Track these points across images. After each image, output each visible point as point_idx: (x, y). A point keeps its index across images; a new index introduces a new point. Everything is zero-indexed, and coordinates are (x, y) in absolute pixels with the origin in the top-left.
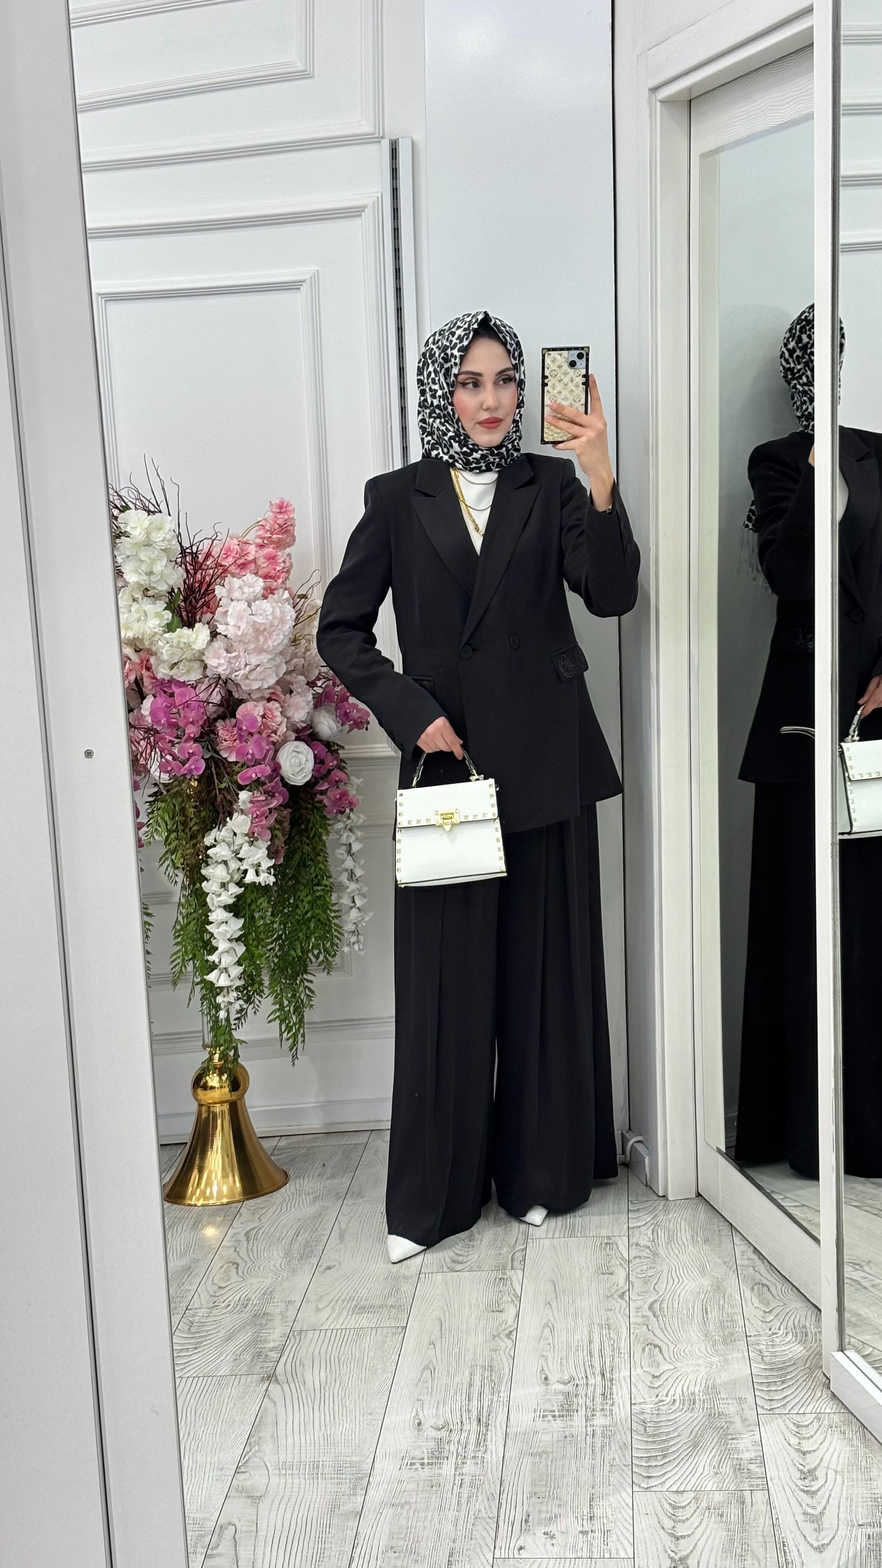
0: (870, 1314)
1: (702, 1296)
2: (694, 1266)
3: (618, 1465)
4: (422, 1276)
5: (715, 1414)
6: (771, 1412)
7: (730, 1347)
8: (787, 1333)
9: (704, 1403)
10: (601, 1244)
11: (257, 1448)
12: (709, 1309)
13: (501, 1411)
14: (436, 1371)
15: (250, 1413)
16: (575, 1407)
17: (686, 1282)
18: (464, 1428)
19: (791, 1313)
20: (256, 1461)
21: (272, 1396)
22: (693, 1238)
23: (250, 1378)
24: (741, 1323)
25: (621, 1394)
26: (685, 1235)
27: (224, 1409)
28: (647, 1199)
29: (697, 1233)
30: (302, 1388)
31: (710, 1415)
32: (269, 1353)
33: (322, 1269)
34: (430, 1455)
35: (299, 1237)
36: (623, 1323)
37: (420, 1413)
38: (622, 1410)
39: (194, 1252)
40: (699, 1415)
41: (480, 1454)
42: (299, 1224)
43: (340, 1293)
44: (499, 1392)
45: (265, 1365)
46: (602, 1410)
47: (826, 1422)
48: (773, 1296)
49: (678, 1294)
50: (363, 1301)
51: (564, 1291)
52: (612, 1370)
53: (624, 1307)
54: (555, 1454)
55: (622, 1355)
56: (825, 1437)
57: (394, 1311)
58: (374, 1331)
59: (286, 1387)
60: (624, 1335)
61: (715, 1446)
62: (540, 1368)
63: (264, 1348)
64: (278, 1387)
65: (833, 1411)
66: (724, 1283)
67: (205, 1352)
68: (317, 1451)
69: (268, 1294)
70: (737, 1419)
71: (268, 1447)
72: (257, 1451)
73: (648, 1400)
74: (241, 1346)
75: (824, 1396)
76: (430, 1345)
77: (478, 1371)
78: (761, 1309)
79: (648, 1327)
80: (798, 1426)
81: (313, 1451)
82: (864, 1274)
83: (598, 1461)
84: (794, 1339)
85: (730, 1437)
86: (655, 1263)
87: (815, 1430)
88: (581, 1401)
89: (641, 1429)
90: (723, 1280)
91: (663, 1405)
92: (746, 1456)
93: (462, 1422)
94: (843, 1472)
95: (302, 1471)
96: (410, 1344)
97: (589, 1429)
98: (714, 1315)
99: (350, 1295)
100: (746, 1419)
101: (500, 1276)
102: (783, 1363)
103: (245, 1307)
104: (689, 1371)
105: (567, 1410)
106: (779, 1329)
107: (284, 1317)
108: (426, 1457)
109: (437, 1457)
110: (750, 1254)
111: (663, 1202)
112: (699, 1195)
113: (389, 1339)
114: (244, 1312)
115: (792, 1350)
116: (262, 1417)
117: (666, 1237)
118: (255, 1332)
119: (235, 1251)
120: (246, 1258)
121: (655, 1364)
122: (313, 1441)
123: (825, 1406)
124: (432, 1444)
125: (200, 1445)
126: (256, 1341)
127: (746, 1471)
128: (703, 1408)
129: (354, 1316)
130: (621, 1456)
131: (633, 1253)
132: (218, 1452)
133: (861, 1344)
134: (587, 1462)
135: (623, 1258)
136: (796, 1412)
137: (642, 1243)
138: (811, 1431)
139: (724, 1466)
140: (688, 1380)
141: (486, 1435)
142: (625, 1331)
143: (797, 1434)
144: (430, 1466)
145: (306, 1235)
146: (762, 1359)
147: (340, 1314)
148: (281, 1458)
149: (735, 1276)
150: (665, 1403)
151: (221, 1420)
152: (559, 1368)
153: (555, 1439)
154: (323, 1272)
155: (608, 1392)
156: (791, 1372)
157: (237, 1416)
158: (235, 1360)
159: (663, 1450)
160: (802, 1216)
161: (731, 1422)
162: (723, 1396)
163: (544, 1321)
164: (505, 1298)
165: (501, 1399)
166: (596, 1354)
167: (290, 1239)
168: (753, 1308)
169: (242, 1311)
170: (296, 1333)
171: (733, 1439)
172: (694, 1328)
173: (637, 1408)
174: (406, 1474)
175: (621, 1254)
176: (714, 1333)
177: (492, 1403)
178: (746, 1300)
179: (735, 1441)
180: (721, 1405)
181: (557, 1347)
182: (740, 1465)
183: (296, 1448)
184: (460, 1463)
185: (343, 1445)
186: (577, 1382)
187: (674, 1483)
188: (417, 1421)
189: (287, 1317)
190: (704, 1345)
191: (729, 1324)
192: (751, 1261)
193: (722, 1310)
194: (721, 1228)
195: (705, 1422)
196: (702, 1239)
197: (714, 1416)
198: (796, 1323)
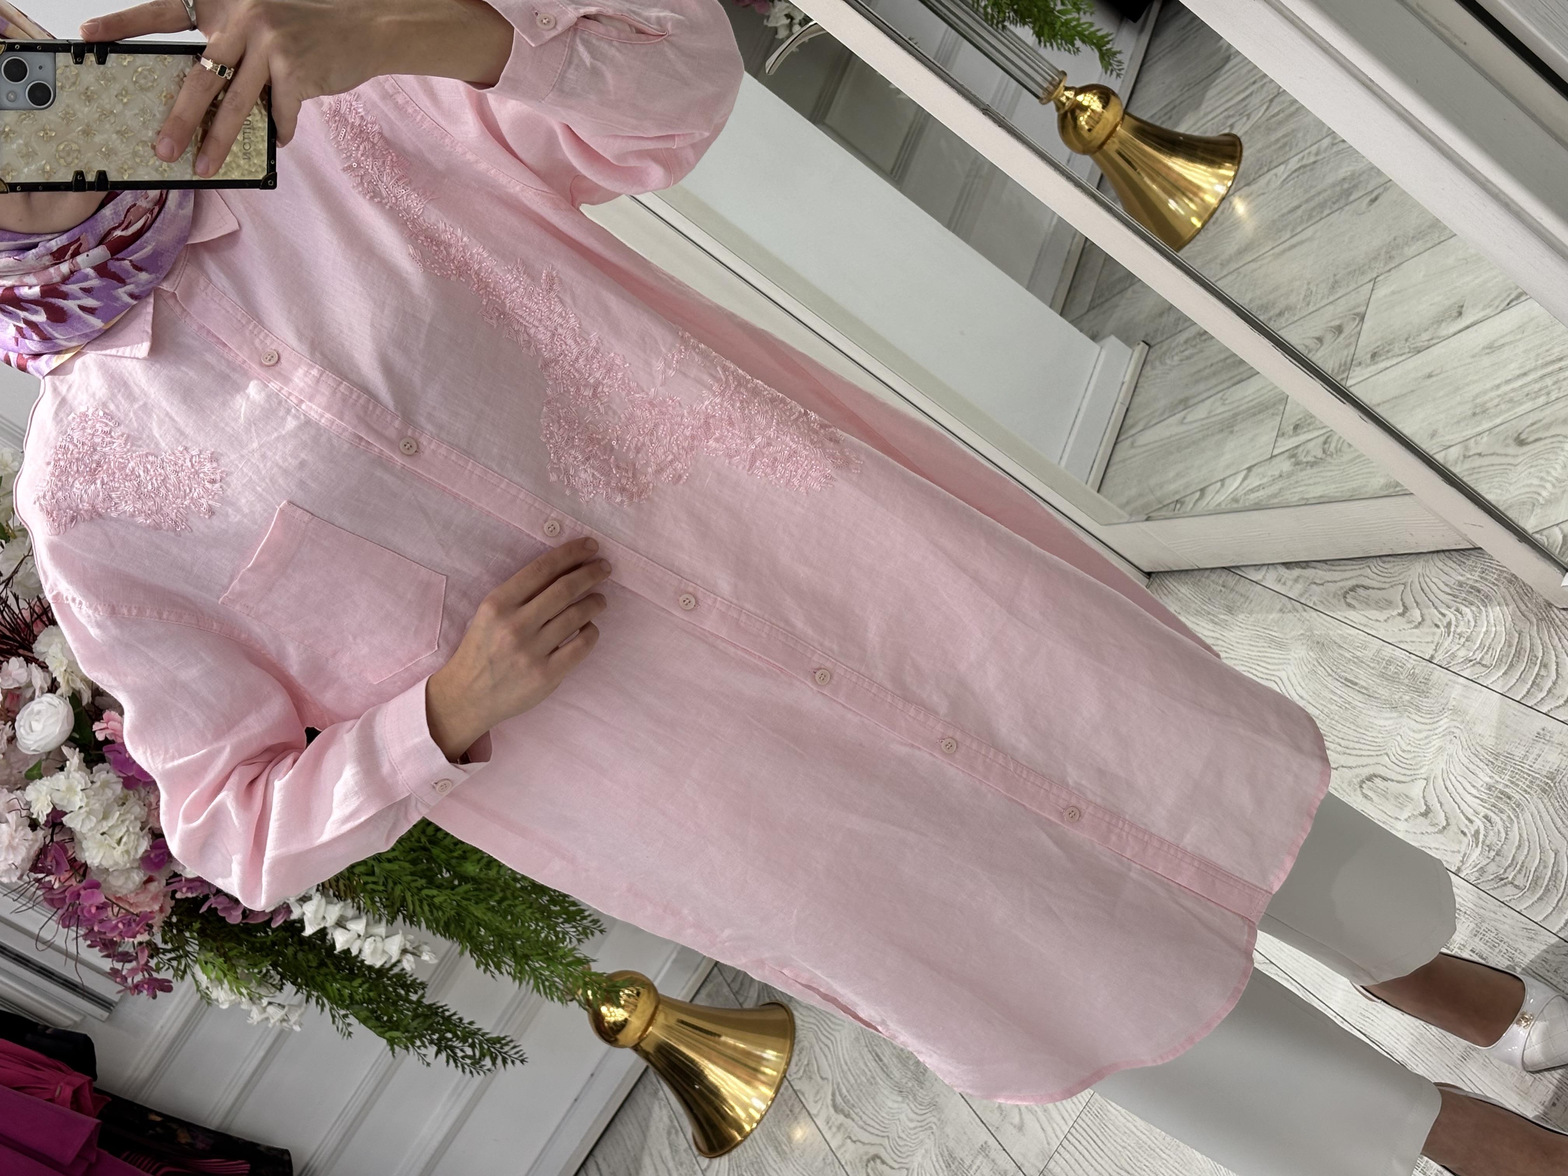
1: (1321, 670)
2: (1261, 650)
5: (1547, 783)
7: (1433, 691)
8: (1457, 610)
9: (1518, 785)
12: (1349, 677)
17: (1283, 674)
19: (1425, 586)
24: (1399, 653)
29: (1209, 613)
31: (1544, 791)
40: (1534, 804)
48: (1379, 589)
66: (1317, 633)
73: (1463, 848)
78: (1396, 617)
84: (1474, 608)
89: (1509, 889)
90: (1310, 629)
91: (1485, 836)
98: (1363, 678)
102: (1510, 646)
104: (1443, 766)
106: (1444, 615)
110: (1288, 574)
112: (1149, 575)
115: (1492, 621)
119: (853, 1141)
120: (876, 1140)
121: (1402, 799)
128: (1525, 791)
140: (1459, 778)
146: (1483, 665)
149: (1314, 614)
150: (1482, 832)
156: (1532, 645)
160: (1265, 480)
162: (1519, 753)
168: (1383, 623)
172: (1372, 713)
173: (1469, 871)
176: (1397, 697)
178: (1365, 626)
180: (1535, 766)
190: (1409, 721)
191: (1392, 668)
192: (1301, 581)
193: (1362, 662)
194: (1221, 582)
195: (1552, 804)
196: (1224, 614)
197: (1550, 786)
198: (1448, 590)
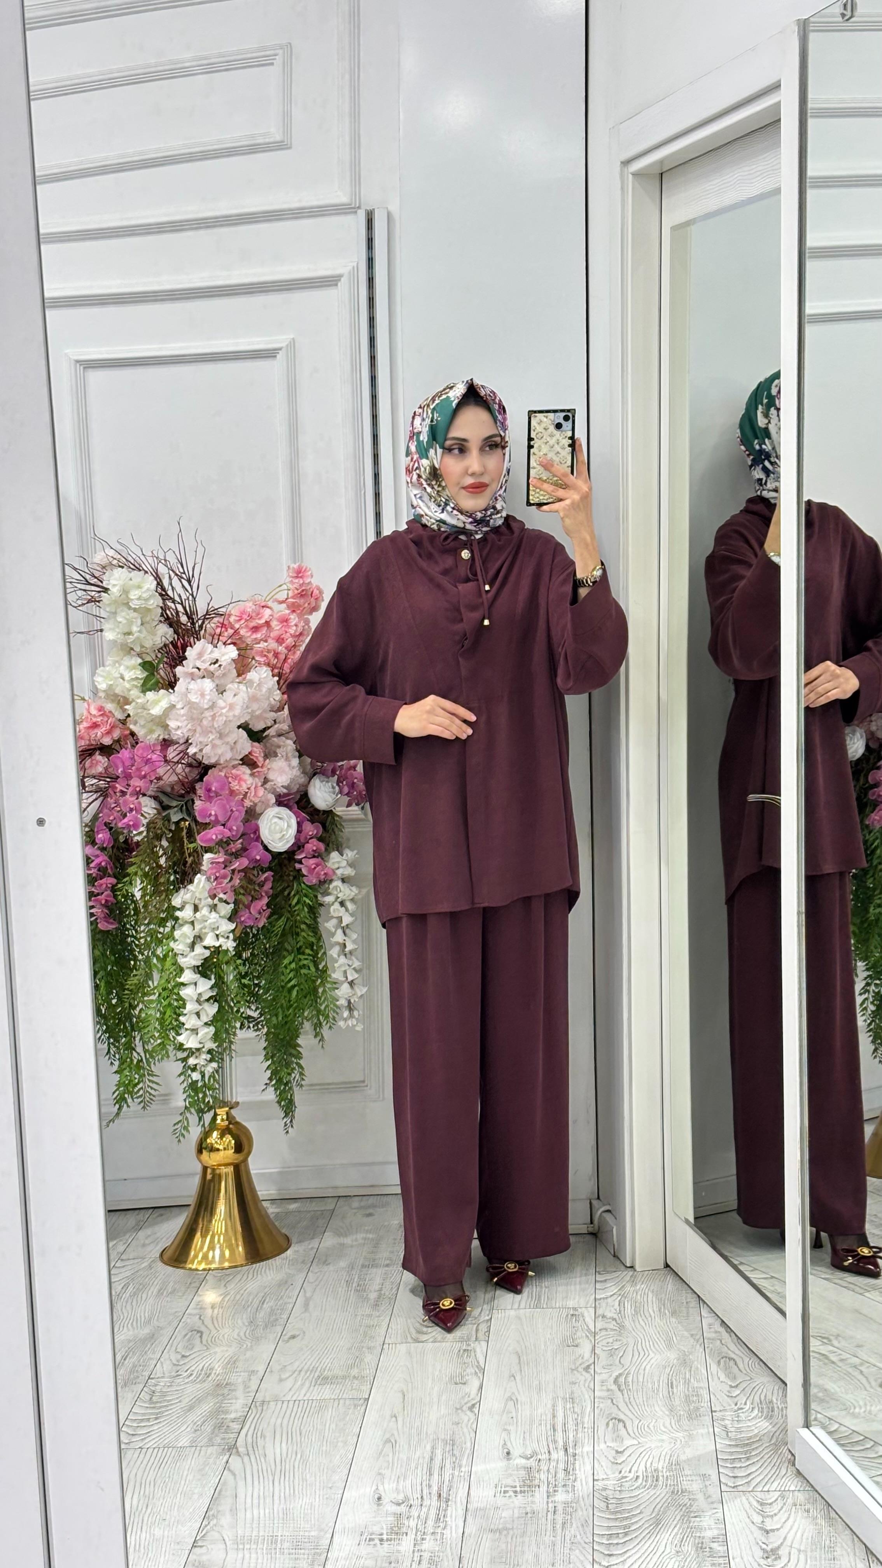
0: (838, 1390)
1: (668, 1370)
2: (660, 1339)
3: (580, 1543)
4: (386, 1346)
5: (678, 1491)
6: (735, 1490)
7: (695, 1422)
8: (753, 1408)
9: (667, 1480)
10: (567, 1315)
11: (215, 1521)
12: (674, 1383)
13: (461, 1486)
14: (397, 1445)
15: (210, 1485)
16: (536, 1482)
17: (652, 1355)
18: (424, 1505)
19: (757, 1387)
20: (214, 1535)
21: (232, 1468)
22: (660, 1311)
23: (210, 1450)
24: (706, 1397)
25: (583, 1470)
26: (652, 1306)
27: (183, 1482)
28: (614, 1270)
29: (664, 1305)
30: (263, 1460)
31: (673, 1492)
32: (231, 1424)
33: (286, 1338)
34: (389, 1531)
35: (265, 1306)
36: (587, 1396)
37: (381, 1488)
38: (583, 1486)
39: (158, 1320)
40: (662, 1492)
41: (439, 1530)
42: (266, 1290)
43: (304, 1362)
44: (460, 1466)
45: (227, 1436)
46: (564, 1486)
47: (790, 1501)
48: (740, 1370)
49: (643, 1367)
50: (326, 1372)
51: (528, 1364)
52: (575, 1445)
53: (589, 1380)
54: (515, 1531)
55: (586, 1430)
56: (790, 1515)
57: (356, 1382)
58: (336, 1402)
59: (246, 1459)
60: (588, 1409)
61: (677, 1524)
62: (502, 1443)
63: (226, 1419)
64: (238, 1459)
65: (797, 1489)
66: (691, 1357)
67: (166, 1422)
68: (276, 1525)
69: (232, 1364)
70: (700, 1497)
71: (226, 1520)
72: (215, 1525)
73: (612, 1476)
74: (203, 1417)
75: (789, 1473)
76: (392, 1417)
77: (440, 1445)
78: (727, 1384)
79: (612, 1400)
80: (762, 1504)
81: (272, 1525)
82: (831, 1348)
83: (559, 1538)
84: (760, 1414)
85: (692, 1515)
86: (620, 1336)
87: (779, 1508)
88: (543, 1476)
89: (603, 1505)
90: (691, 1353)
91: (626, 1481)
92: (709, 1534)
93: (422, 1497)
94: (806, 1551)
95: (260, 1546)
96: (371, 1415)
97: (550, 1505)
98: (680, 1389)
99: (313, 1364)
100: (709, 1496)
101: (464, 1348)
102: (748, 1440)
103: (208, 1377)
104: (653, 1446)
105: (528, 1485)
106: (745, 1404)
107: (246, 1387)
108: (385, 1532)
109: (396, 1532)
110: (717, 1326)
111: (631, 1273)
112: (667, 1266)
113: (351, 1411)
114: (207, 1382)
115: (757, 1425)
116: (220, 1491)
117: (633, 1308)
118: (218, 1402)
119: (200, 1319)
120: (211, 1326)
121: (619, 1438)
122: (272, 1515)
123: (789, 1483)
124: (391, 1519)
125: (158, 1517)
126: (218, 1411)
127: (708, 1549)
128: (666, 1485)
129: (317, 1386)
130: (582, 1533)
131: (599, 1325)
132: (176, 1524)
133: (827, 1420)
134: (548, 1539)
135: (589, 1330)
136: (760, 1490)
137: (609, 1315)
138: (776, 1508)
139: (686, 1544)
140: (651, 1456)
141: (446, 1510)
142: (589, 1406)
143: (761, 1513)
144: (389, 1542)
145: (271, 1304)
146: (727, 1435)
147: (303, 1385)
148: (239, 1532)
149: (702, 1350)
150: (628, 1479)
151: (180, 1491)
152: (521, 1441)
153: (516, 1515)
154: (288, 1341)
155: (570, 1468)
156: (756, 1448)
157: (196, 1488)
158: (196, 1431)
159: (625, 1527)
160: (769, 1287)
161: (694, 1500)
162: (687, 1472)
163: (508, 1394)
164: (470, 1370)
165: (462, 1474)
166: (559, 1428)
167: (256, 1306)
168: (719, 1381)
169: (205, 1381)
170: (258, 1405)
171: (695, 1517)
172: (659, 1403)
173: (600, 1484)
174: (365, 1550)
175: (588, 1326)
176: (679, 1408)
177: (453, 1477)
178: (712, 1375)
179: (698, 1519)
180: (685, 1482)
181: (520, 1421)
182: (702, 1543)
183: (255, 1522)
184: (419, 1539)
185: (302, 1519)
186: (539, 1457)
187: (635, 1561)
188: (376, 1496)
189: (248, 1387)
190: (669, 1421)
191: (695, 1398)
192: (718, 1334)
193: (688, 1384)
194: (688, 1300)
195: (667, 1499)
196: (669, 1311)
197: (677, 1493)
198: (763, 1398)
